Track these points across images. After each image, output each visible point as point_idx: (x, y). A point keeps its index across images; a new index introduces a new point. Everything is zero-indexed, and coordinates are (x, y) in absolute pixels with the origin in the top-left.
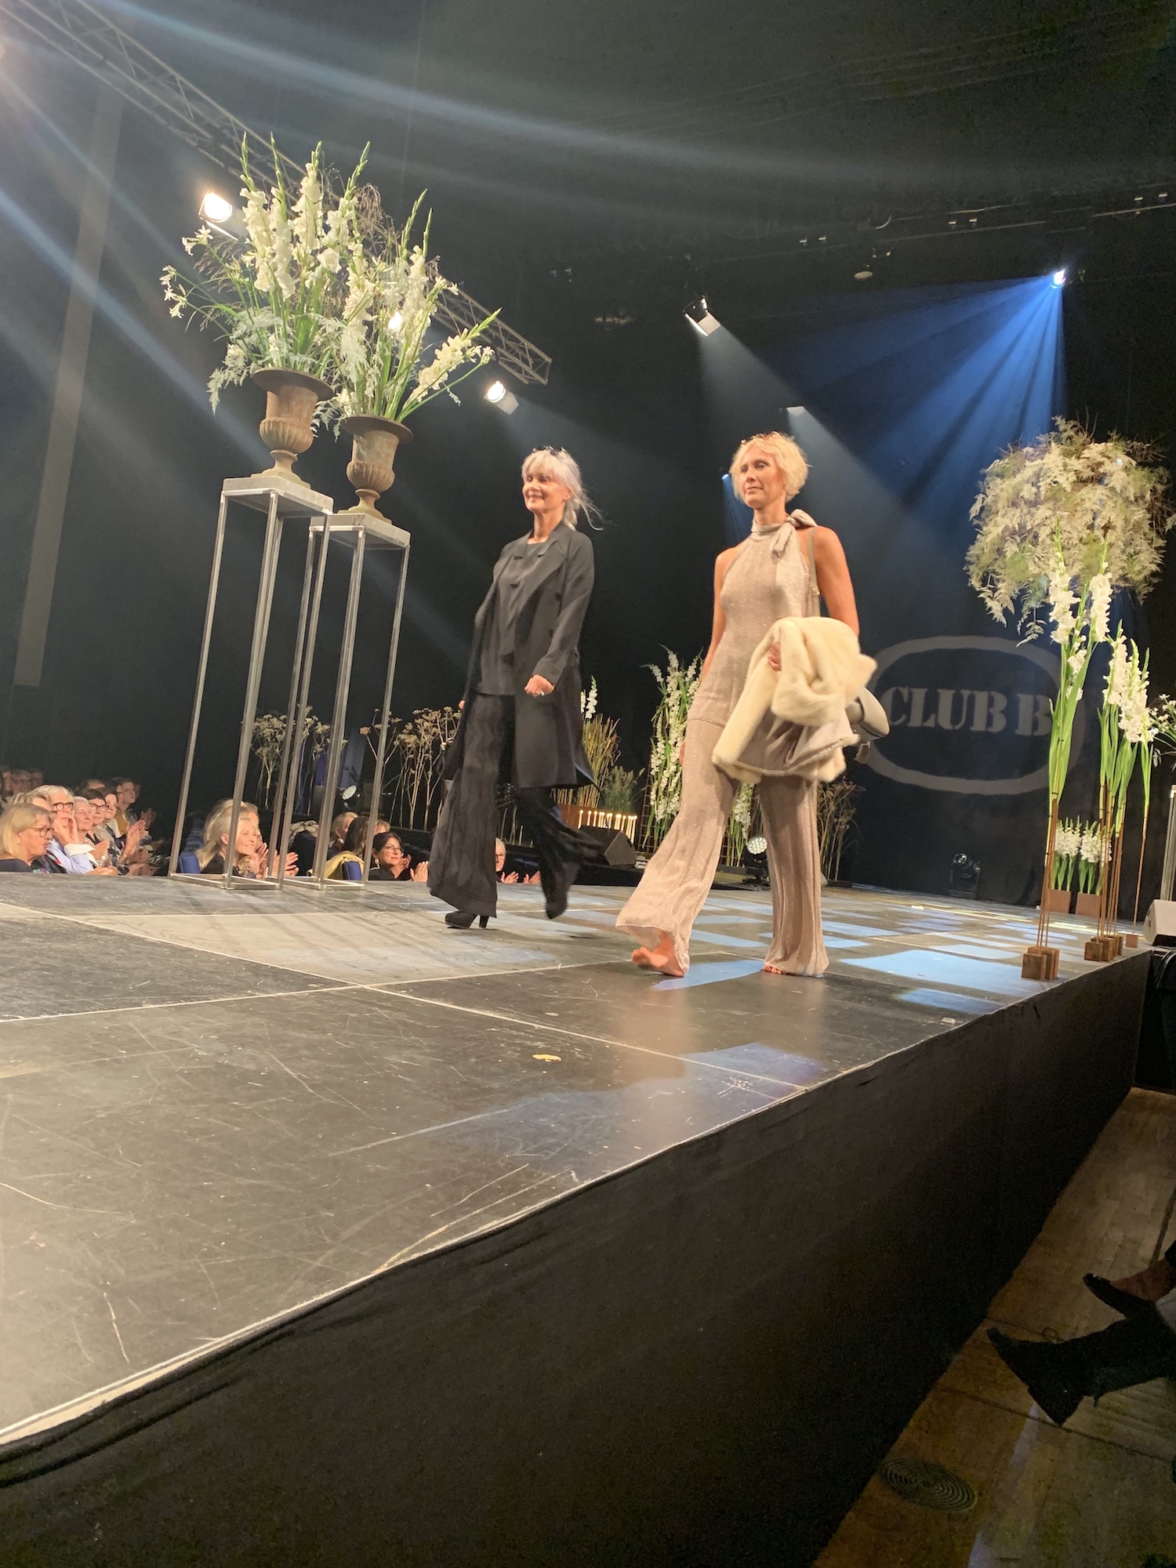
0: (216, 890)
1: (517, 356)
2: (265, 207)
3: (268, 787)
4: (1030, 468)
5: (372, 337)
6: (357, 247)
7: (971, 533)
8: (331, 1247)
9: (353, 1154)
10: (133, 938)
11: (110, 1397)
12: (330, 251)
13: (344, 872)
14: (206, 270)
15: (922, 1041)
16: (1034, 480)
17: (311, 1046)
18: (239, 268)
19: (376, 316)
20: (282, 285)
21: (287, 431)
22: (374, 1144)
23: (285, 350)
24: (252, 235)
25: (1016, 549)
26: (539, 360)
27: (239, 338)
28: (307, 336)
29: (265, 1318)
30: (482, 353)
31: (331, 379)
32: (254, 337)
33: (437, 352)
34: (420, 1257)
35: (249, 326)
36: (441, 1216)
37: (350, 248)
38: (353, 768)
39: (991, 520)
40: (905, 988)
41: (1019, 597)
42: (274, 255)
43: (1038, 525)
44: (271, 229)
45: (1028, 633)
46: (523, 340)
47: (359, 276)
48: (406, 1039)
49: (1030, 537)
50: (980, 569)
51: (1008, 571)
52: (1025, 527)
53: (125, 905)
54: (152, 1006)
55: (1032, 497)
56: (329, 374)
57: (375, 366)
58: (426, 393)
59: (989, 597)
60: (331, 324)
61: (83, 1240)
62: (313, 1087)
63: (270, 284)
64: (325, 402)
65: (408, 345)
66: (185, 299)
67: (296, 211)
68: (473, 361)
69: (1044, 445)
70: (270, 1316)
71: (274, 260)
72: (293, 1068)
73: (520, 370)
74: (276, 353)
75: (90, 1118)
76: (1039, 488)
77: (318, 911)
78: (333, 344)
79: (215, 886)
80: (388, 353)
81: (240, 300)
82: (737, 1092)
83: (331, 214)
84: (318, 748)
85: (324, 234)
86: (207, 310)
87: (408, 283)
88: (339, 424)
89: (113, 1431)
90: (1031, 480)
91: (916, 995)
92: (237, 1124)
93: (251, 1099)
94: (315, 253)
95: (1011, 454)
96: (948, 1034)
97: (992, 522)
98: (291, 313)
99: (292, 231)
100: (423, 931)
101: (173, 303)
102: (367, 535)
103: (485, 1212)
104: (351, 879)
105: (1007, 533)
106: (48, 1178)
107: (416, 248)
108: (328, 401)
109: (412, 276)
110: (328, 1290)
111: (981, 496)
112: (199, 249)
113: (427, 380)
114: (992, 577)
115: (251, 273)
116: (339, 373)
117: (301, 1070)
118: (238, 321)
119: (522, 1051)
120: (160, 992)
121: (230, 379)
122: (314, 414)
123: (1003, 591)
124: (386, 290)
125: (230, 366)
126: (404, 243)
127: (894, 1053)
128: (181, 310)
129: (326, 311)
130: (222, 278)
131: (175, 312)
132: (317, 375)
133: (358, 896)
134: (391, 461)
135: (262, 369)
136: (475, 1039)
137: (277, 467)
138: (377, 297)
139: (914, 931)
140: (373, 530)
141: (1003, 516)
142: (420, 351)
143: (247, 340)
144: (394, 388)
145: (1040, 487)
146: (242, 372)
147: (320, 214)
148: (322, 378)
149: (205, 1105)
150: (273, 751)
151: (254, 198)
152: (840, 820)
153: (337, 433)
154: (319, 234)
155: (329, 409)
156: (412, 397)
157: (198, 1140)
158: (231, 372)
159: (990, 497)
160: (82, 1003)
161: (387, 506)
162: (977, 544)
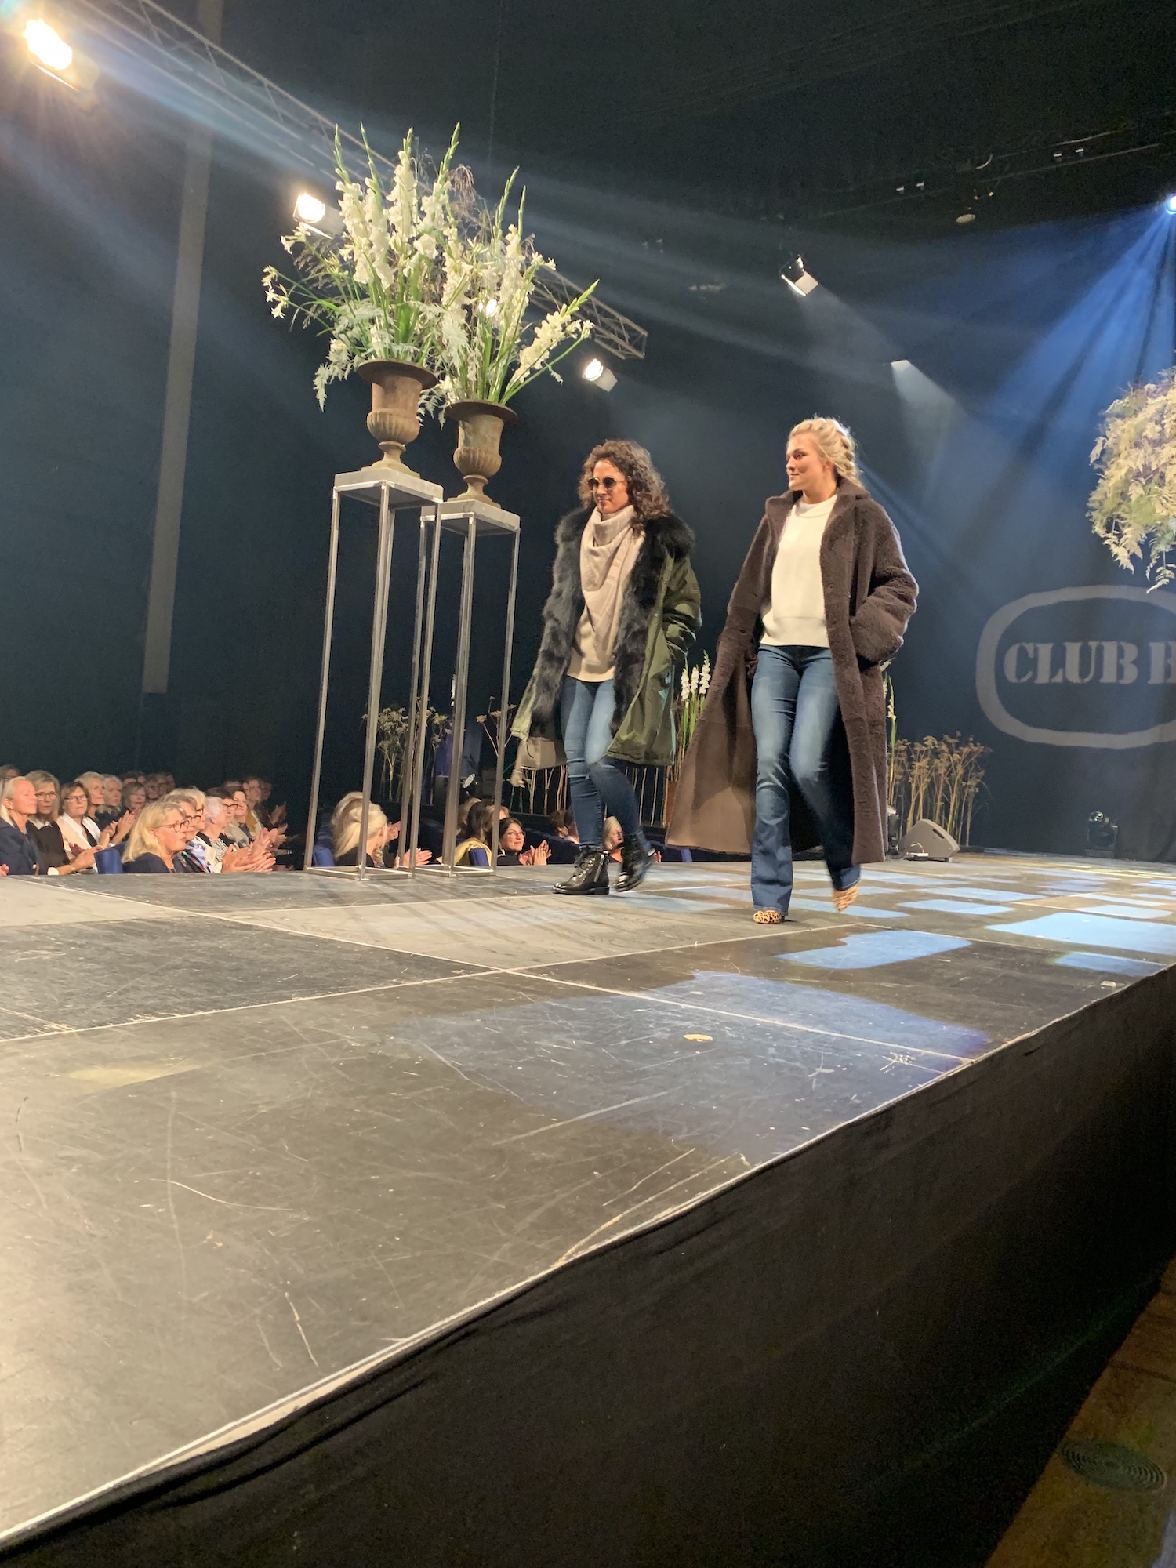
0: (354, 880)
1: (613, 332)
2: (361, 199)
3: (391, 779)
4: (1153, 406)
5: (472, 321)
6: (452, 232)
7: (1092, 478)
8: (507, 1241)
9: (517, 1142)
10: (276, 932)
11: (303, 1402)
12: (425, 237)
13: (471, 859)
14: (306, 265)
15: (1085, 1006)
16: (1157, 418)
17: (461, 1033)
18: (338, 262)
19: (475, 299)
20: (381, 275)
21: (394, 422)
22: (535, 1131)
23: (387, 341)
24: (350, 228)
25: (1140, 491)
26: (635, 334)
27: (341, 333)
28: (407, 325)
29: (449, 1316)
30: (582, 326)
31: (433, 367)
32: (356, 330)
33: (537, 330)
34: (599, 1249)
35: (350, 320)
36: (613, 1205)
37: (445, 233)
38: (471, 757)
39: (1113, 463)
40: (1059, 953)
41: (1147, 541)
42: (371, 245)
43: (1164, 465)
44: (367, 220)
45: (1157, 578)
46: (617, 315)
47: (455, 260)
48: (553, 1022)
49: (1156, 478)
50: (1104, 515)
51: (1134, 515)
52: (1150, 468)
53: (265, 899)
54: (301, 999)
55: (1156, 436)
56: (431, 361)
57: (476, 349)
58: (529, 373)
59: (1114, 543)
60: (430, 310)
61: (259, 1238)
62: (468, 1074)
63: (369, 275)
64: (428, 391)
65: (508, 326)
66: (286, 299)
67: (391, 200)
68: (574, 336)
69: (1167, 380)
70: (454, 1313)
71: (371, 251)
72: (446, 1056)
73: (616, 346)
74: (378, 345)
75: (252, 1113)
76: (1163, 426)
77: (452, 898)
78: (434, 330)
79: (350, 877)
80: (489, 335)
81: (341, 294)
82: (899, 1067)
83: (425, 200)
84: (437, 738)
85: (419, 220)
86: (308, 308)
87: (504, 263)
88: (444, 411)
89: (307, 1438)
90: (1155, 418)
91: (1070, 959)
92: (398, 1115)
93: (409, 1089)
94: (411, 241)
95: (1132, 393)
96: (1111, 998)
97: (1115, 465)
98: (391, 303)
99: (388, 222)
100: (556, 913)
101: (275, 303)
102: (478, 521)
103: (657, 1200)
104: (478, 865)
105: (1131, 476)
106: (219, 1176)
107: (511, 227)
108: (432, 389)
109: (509, 255)
110: (509, 1286)
111: (1102, 438)
112: (298, 247)
113: (529, 359)
114: (1116, 523)
115: (349, 266)
116: (440, 359)
117: (454, 1058)
118: (340, 316)
119: (672, 1031)
120: (307, 985)
121: (335, 374)
122: (419, 403)
123: (1128, 536)
124: (483, 271)
125: (334, 360)
126: (498, 223)
127: (1057, 1020)
128: (283, 311)
129: (426, 298)
130: (322, 273)
131: (277, 312)
132: (419, 363)
133: (487, 882)
134: (497, 444)
135: (366, 362)
136: (624, 1021)
137: (386, 459)
138: (475, 279)
139: (1055, 893)
140: (484, 516)
141: (1126, 458)
142: (520, 331)
143: (349, 334)
144: (497, 370)
145: (1164, 424)
146: (346, 367)
147: (415, 201)
148: (425, 366)
149: (365, 1097)
150: (394, 744)
151: (349, 191)
152: (969, 783)
153: (442, 421)
154: (415, 221)
155: (433, 397)
156: (514, 379)
157: (360, 1133)
158: (336, 367)
159: (1111, 439)
160: (234, 999)
161: (496, 491)
162: (1099, 489)
